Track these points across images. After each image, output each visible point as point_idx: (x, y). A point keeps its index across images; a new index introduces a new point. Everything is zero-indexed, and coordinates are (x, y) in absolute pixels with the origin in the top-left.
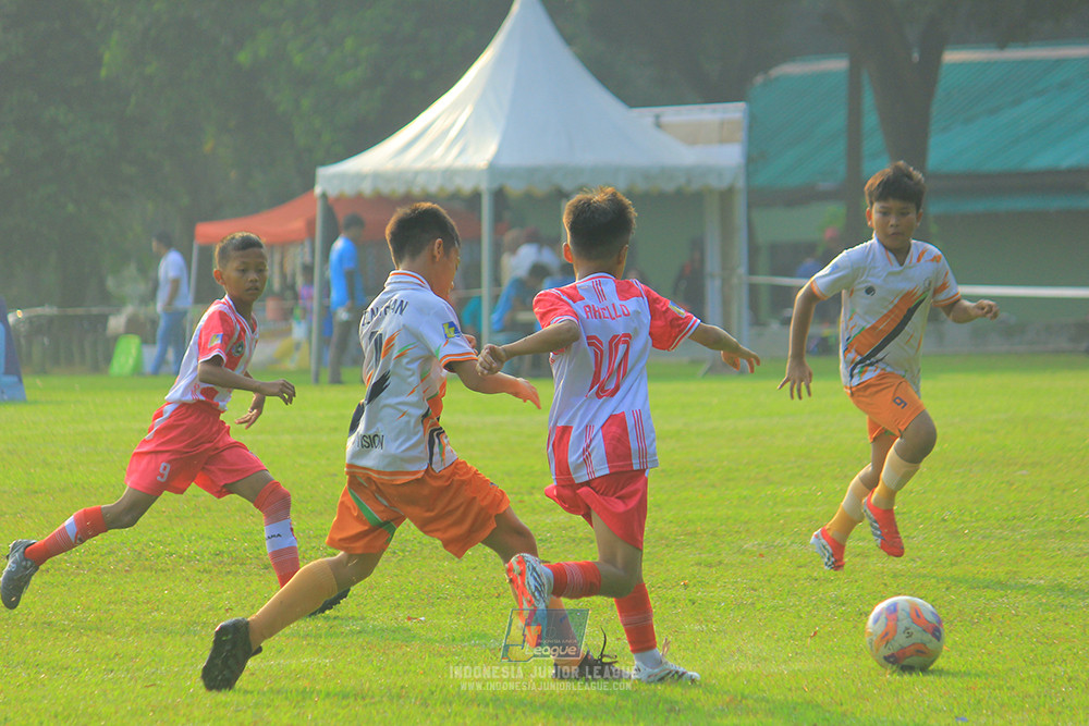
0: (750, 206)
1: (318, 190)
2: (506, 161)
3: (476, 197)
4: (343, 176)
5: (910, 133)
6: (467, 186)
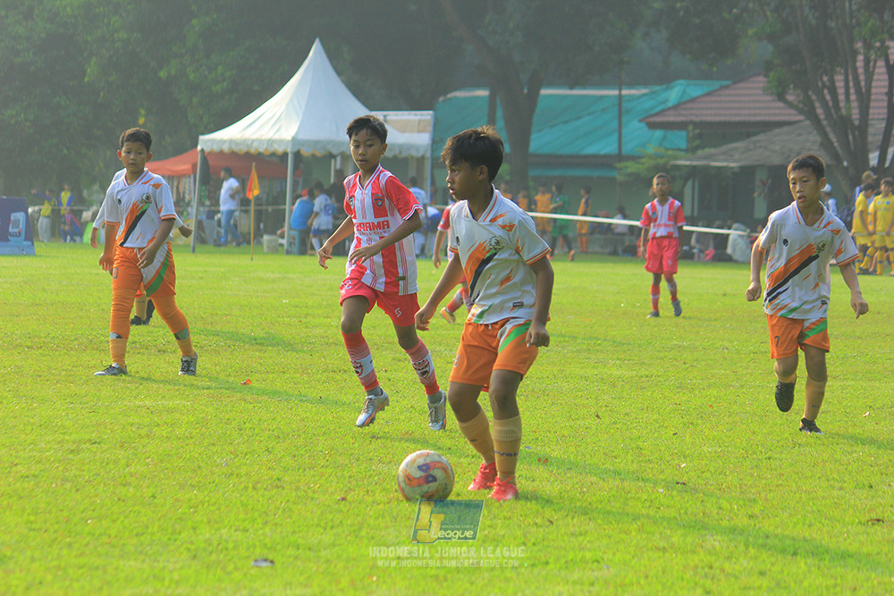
0: (433, 167)
1: (199, 148)
2: (302, 137)
3: (285, 154)
4: (213, 141)
6: (280, 150)
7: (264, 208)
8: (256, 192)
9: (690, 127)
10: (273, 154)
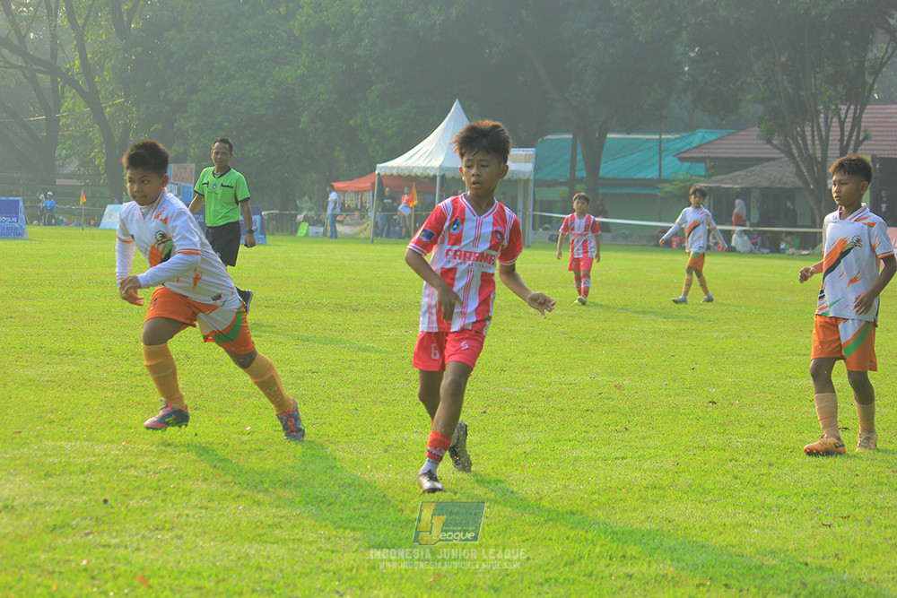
0: (534, 186)
1: (377, 172)
2: (446, 165)
3: (435, 177)
4: (386, 167)
5: (593, 164)
6: (432, 174)
7: (419, 213)
8: (415, 202)
9: (708, 161)
10: (427, 177)
